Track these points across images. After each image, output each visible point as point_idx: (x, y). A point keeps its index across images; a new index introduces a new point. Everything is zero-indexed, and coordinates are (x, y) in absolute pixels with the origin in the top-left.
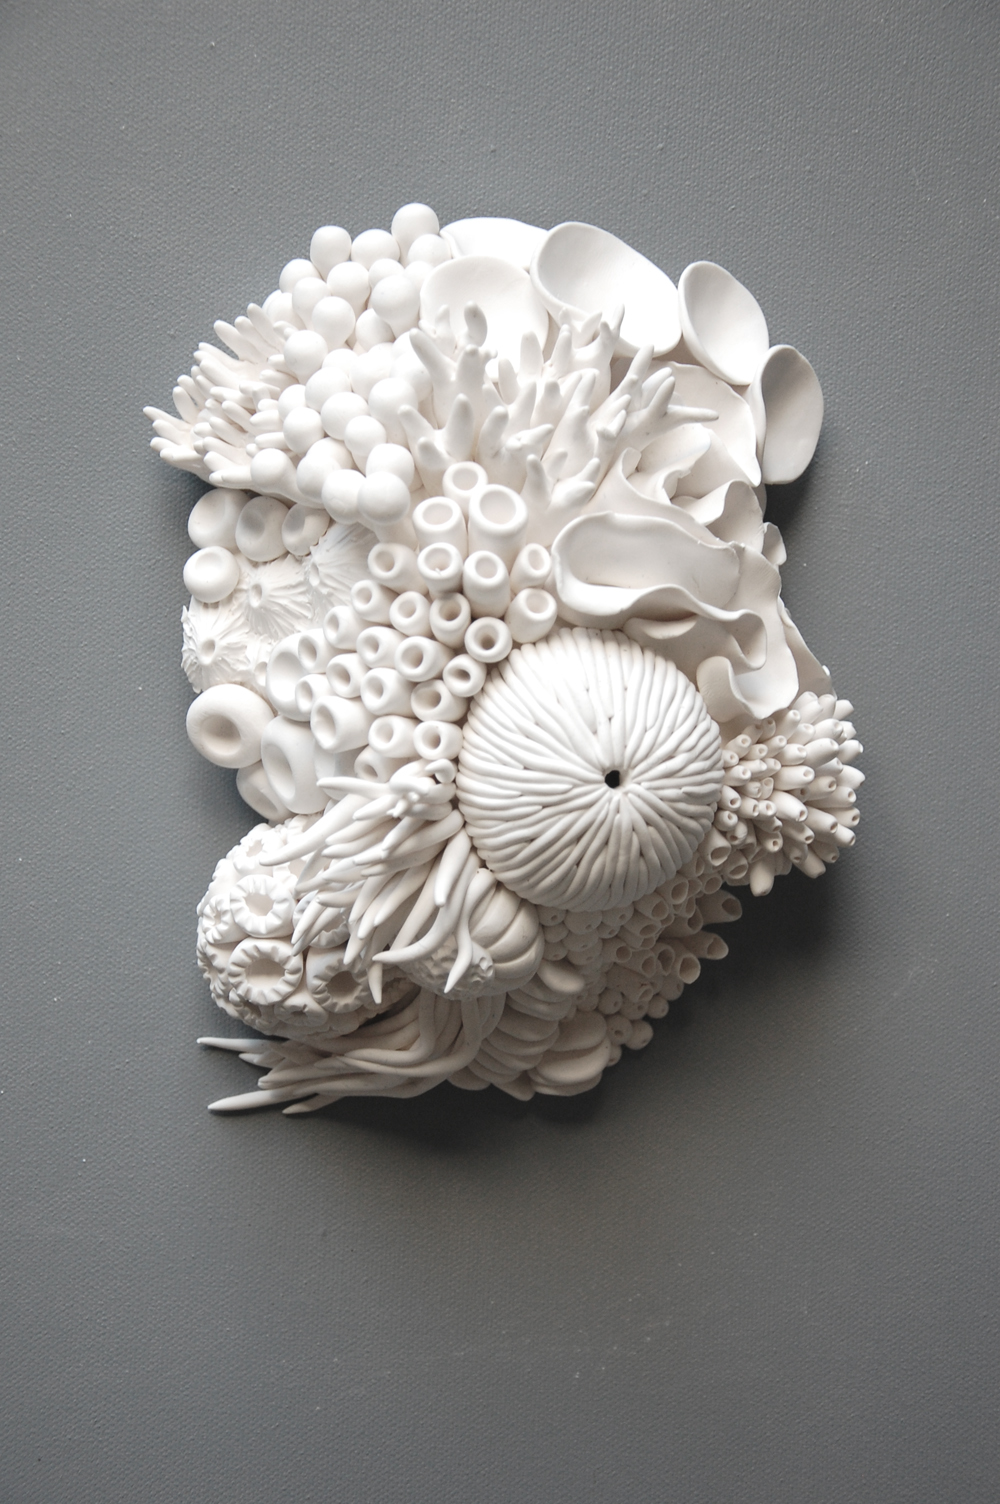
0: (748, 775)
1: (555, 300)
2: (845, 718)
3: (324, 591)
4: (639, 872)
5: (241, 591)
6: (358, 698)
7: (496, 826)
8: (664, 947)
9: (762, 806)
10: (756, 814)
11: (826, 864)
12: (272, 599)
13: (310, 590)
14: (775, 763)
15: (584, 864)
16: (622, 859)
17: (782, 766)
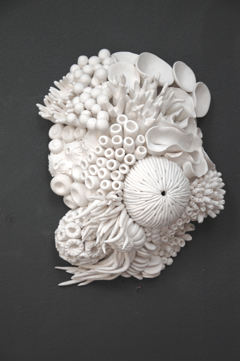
0: (196, 192)
1: (142, 73)
2: (220, 177)
3: (86, 149)
4: (171, 217)
5: (63, 150)
6: (97, 175)
7: (134, 207)
8: (176, 238)
9: (200, 200)
10: (199, 202)
11: (217, 214)
12: (72, 152)
13: (82, 148)
14: (203, 189)
15: (157, 215)
16: (166, 214)
17: (205, 189)
